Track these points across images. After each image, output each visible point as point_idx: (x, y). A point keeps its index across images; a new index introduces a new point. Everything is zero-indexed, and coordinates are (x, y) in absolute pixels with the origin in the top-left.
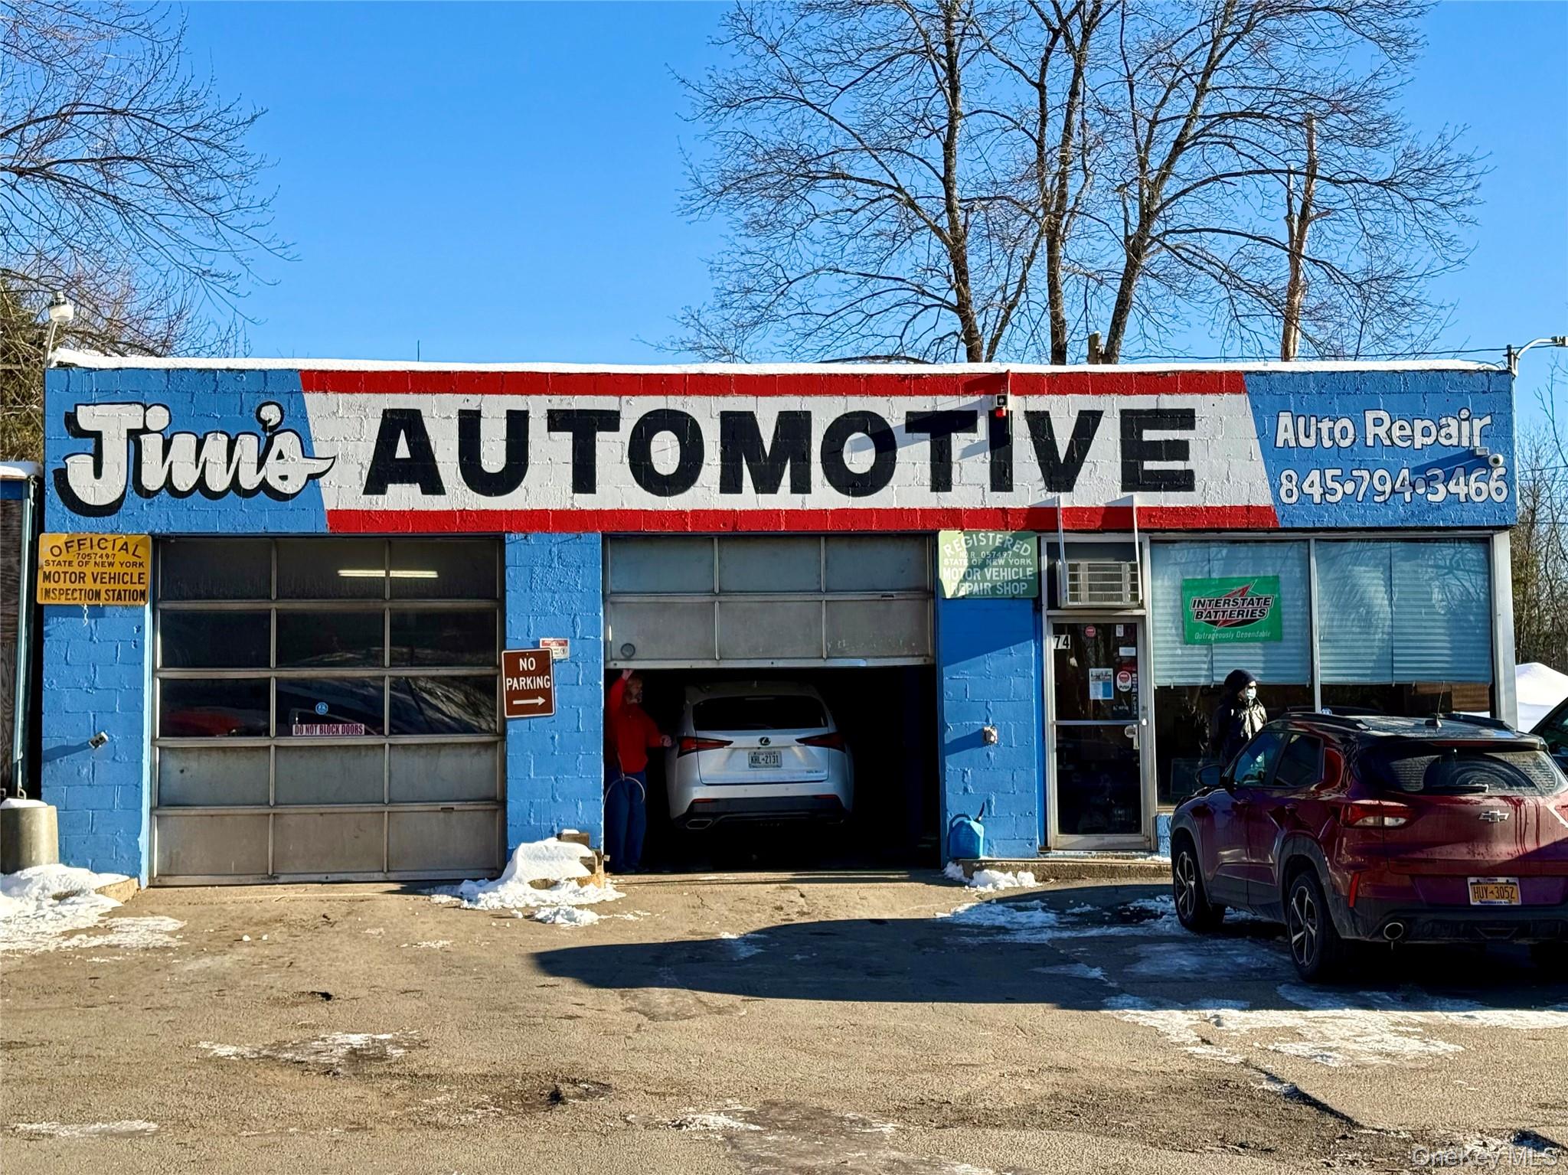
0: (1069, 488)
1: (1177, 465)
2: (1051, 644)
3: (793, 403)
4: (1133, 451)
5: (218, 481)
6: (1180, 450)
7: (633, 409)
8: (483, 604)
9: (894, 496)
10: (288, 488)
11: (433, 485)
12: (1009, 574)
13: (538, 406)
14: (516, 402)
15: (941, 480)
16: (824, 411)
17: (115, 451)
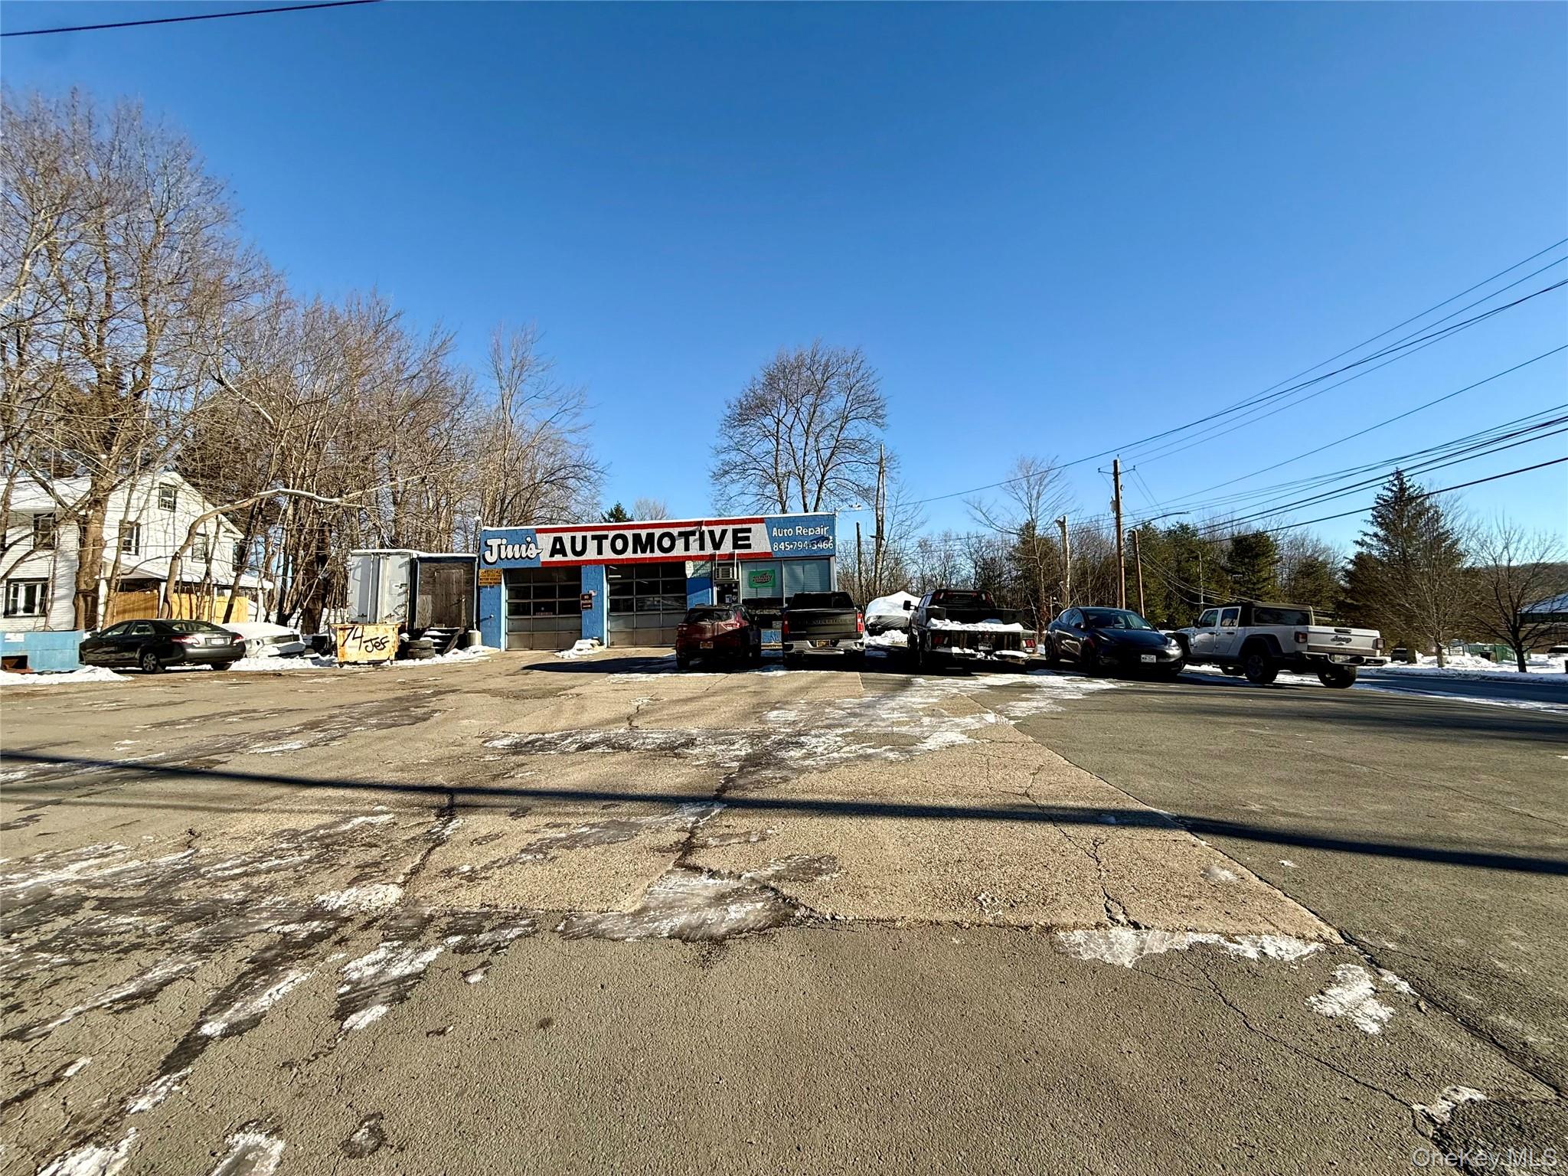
0: (719, 549)
1: (747, 542)
2: (715, 589)
3: (650, 531)
4: (736, 539)
5: (517, 556)
6: (747, 538)
7: (612, 534)
8: (577, 583)
9: (674, 553)
10: (532, 557)
11: (565, 555)
12: (704, 572)
13: (589, 534)
14: (584, 533)
15: (687, 548)
16: (658, 532)
17: (495, 550)
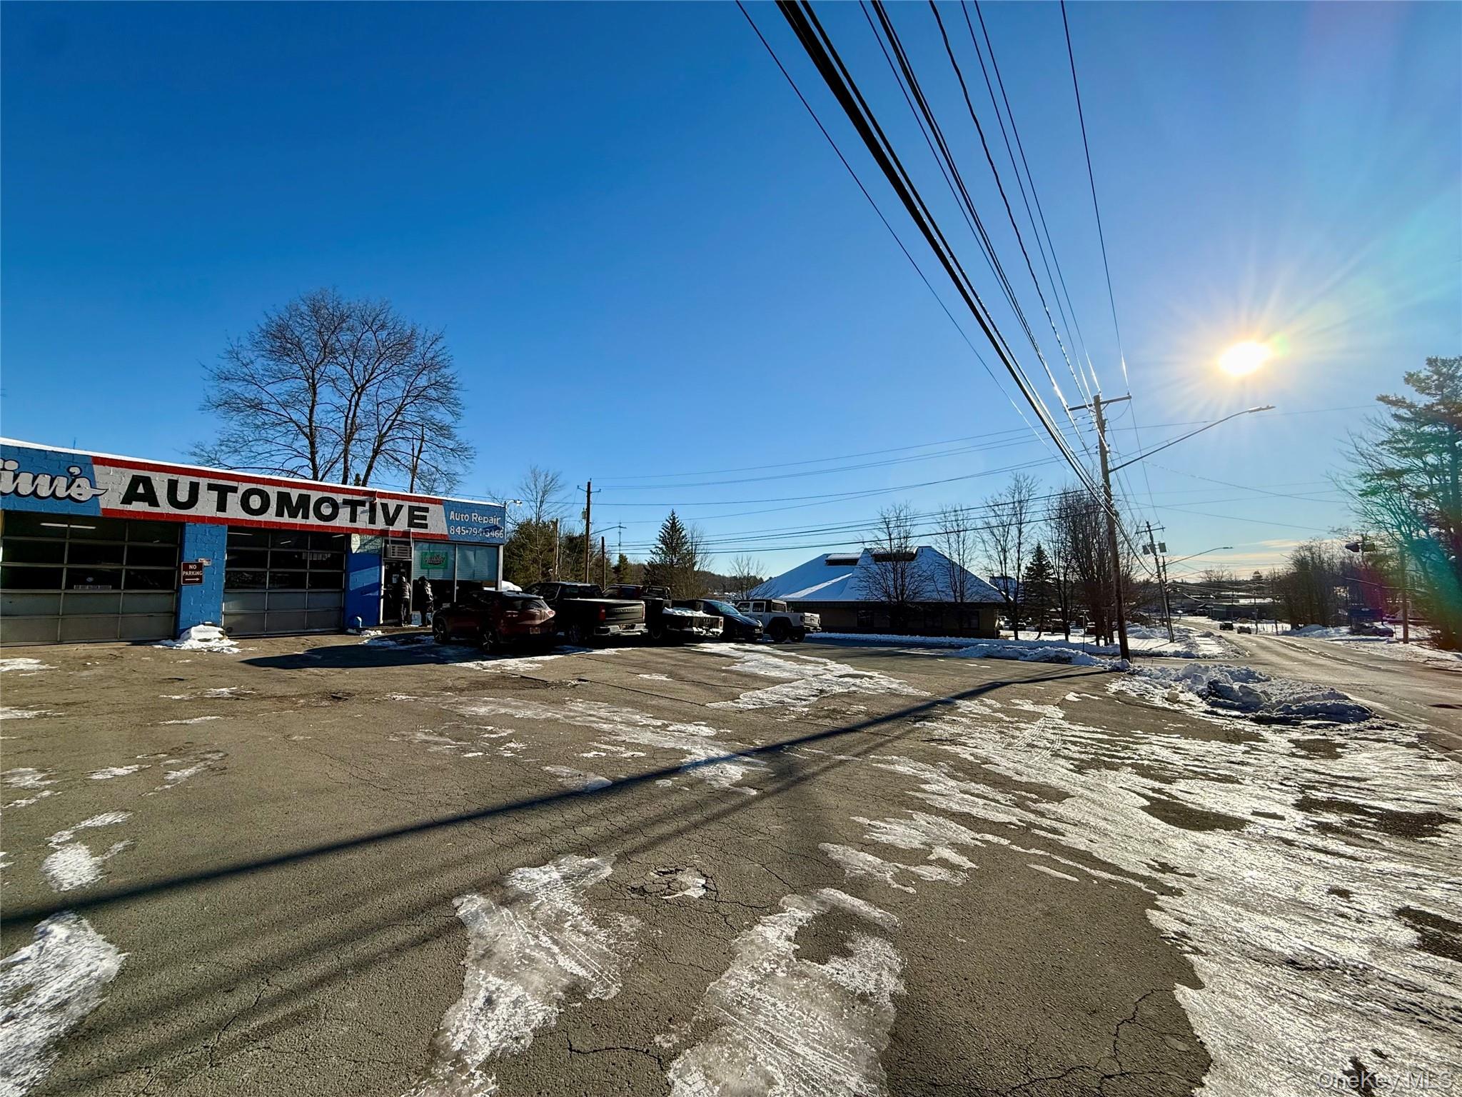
0: (392, 525)
1: (424, 522)
5: (44, 492)
6: (424, 518)
7: (243, 487)
8: (172, 546)
9: (336, 523)
10: (82, 498)
11: (154, 504)
12: (372, 548)
14: (194, 479)
16: (315, 496)
